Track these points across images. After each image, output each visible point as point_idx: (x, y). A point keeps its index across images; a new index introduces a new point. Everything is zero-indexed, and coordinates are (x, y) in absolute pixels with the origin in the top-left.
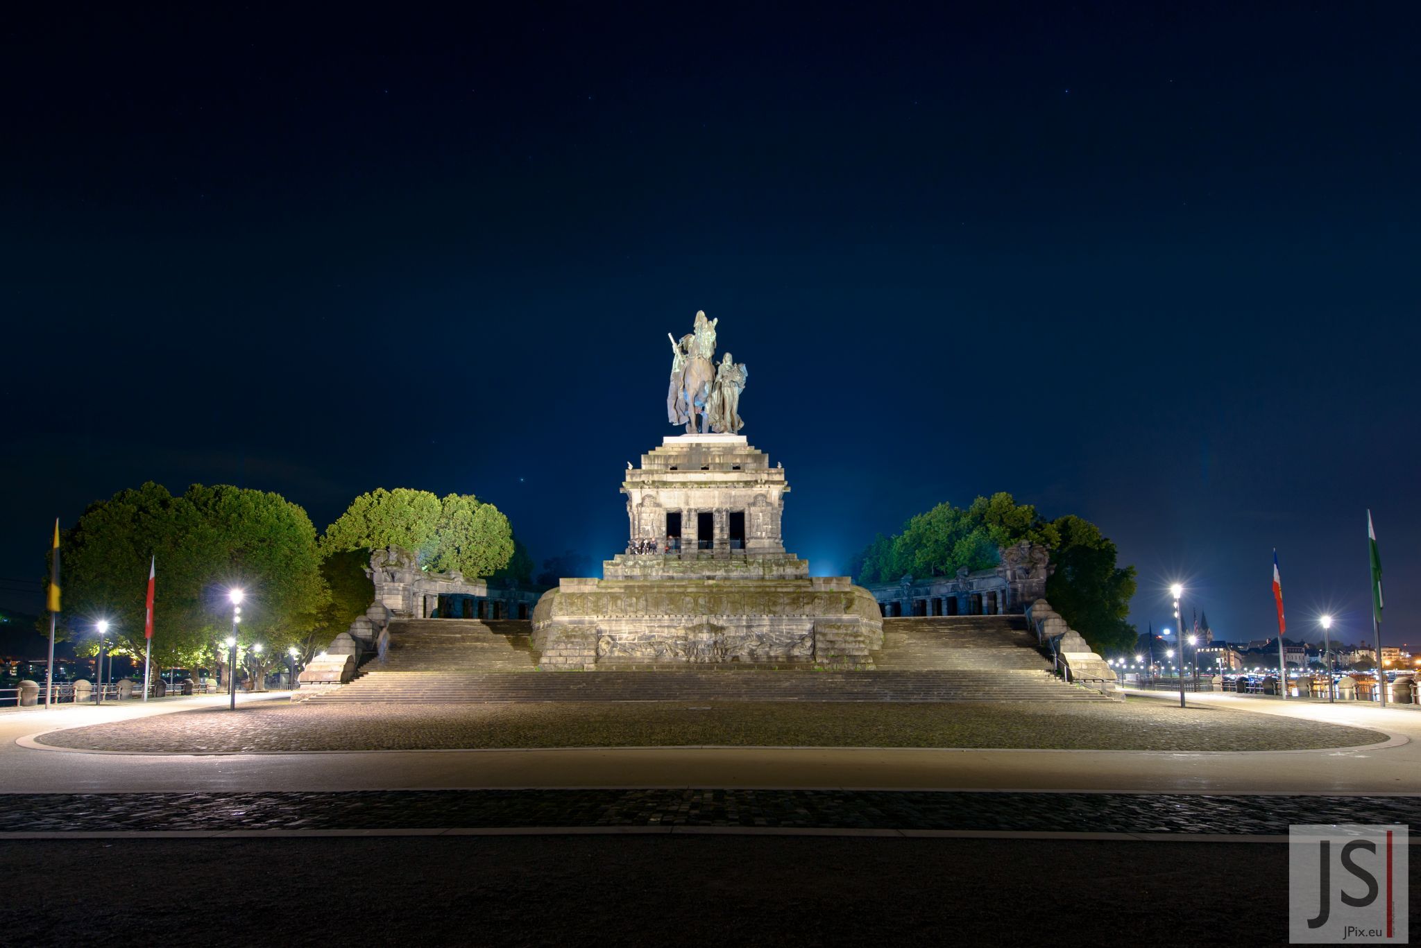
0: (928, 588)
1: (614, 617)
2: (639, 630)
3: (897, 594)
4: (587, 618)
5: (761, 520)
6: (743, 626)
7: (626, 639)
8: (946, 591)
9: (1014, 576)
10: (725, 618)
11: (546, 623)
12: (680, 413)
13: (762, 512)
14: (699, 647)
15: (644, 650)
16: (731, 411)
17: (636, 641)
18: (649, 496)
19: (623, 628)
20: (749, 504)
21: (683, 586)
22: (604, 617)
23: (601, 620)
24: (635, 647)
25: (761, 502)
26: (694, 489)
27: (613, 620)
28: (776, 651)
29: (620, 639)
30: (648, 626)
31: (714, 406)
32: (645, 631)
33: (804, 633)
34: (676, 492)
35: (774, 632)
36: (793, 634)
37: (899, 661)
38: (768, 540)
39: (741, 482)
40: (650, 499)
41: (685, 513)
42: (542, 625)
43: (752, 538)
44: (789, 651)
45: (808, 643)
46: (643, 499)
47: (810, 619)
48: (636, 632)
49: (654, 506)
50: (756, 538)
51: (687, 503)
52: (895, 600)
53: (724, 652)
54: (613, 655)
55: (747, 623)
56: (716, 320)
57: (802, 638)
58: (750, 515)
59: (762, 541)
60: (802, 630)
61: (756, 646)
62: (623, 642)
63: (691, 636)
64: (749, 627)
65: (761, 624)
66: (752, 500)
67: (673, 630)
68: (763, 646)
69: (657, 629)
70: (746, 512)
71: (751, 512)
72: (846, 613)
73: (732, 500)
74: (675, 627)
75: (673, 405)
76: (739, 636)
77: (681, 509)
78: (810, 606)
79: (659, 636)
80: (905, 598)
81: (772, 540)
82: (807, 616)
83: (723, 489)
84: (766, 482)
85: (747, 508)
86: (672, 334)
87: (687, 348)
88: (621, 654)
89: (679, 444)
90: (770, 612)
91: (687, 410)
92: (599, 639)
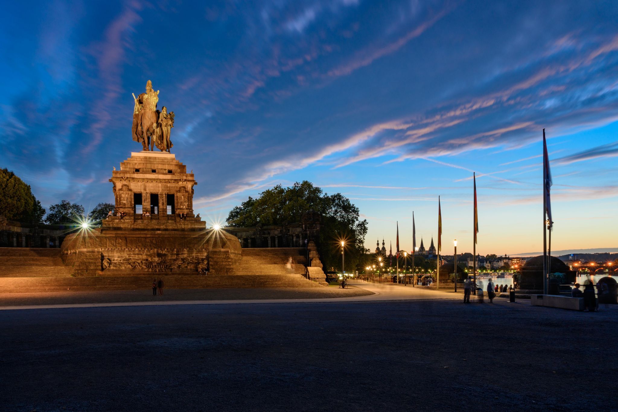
0: (269, 231)
1: (110, 249)
2: (123, 256)
3: (254, 234)
4: (96, 250)
5: (183, 200)
6: (175, 254)
7: (117, 260)
8: (278, 233)
9: (306, 227)
10: (166, 250)
11: (72, 251)
12: (139, 136)
13: (183, 196)
14: (154, 264)
15: (126, 266)
16: (167, 139)
17: (122, 261)
18: (125, 185)
19: (115, 255)
20: (176, 191)
21: (145, 234)
22: (105, 249)
23: (104, 251)
24: (121, 264)
25: (183, 190)
26: (149, 182)
27: (110, 251)
28: (191, 266)
29: (114, 260)
30: (127, 254)
31: (158, 136)
32: (126, 256)
33: (204, 257)
34: (139, 184)
35: (189, 257)
36: (198, 258)
37: (246, 270)
38: (186, 210)
39: (172, 180)
40: (126, 187)
41: (144, 195)
42: (69, 252)
43: (178, 209)
44: (197, 266)
45: (206, 262)
46: (122, 186)
47: (206, 251)
48: (122, 257)
49: (128, 191)
50: (181, 209)
51: (145, 190)
52: (253, 237)
53: (165, 266)
54: (110, 269)
55: (177, 252)
56: (158, 91)
57: (203, 260)
58: (177, 197)
59: (184, 210)
60: (203, 256)
61: (181, 264)
62: (115, 262)
63: (150, 259)
64: (177, 255)
65: (183, 253)
66: (178, 189)
67: (140, 256)
68: (184, 264)
69: (132, 255)
70: (175, 195)
71: (178, 196)
72: (223, 248)
73: (168, 189)
74: (141, 254)
75: (135, 132)
76: (173, 259)
77: (141, 192)
78: (207, 244)
79: (133, 259)
80: (258, 236)
81: (188, 210)
82: (205, 249)
83: (164, 183)
84: (185, 180)
85: (175, 193)
86: (134, 94)
87: (142, 101)
88: (114, 268)
89: (140, 157)
90: (188, 247)
91: (142, 134)
92: (102, 260)
